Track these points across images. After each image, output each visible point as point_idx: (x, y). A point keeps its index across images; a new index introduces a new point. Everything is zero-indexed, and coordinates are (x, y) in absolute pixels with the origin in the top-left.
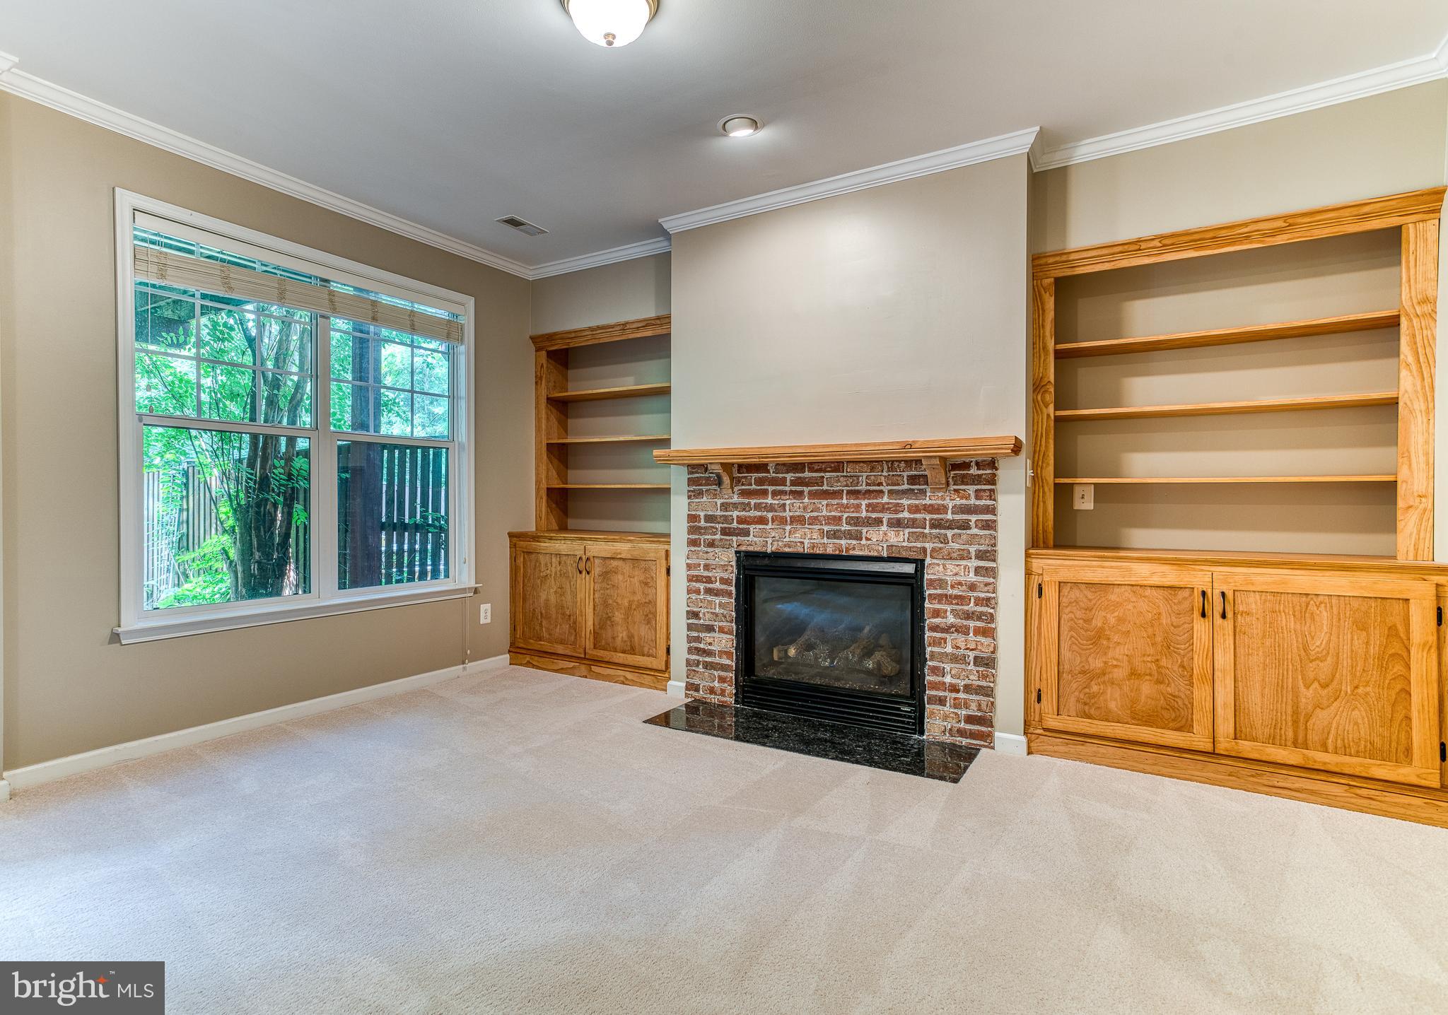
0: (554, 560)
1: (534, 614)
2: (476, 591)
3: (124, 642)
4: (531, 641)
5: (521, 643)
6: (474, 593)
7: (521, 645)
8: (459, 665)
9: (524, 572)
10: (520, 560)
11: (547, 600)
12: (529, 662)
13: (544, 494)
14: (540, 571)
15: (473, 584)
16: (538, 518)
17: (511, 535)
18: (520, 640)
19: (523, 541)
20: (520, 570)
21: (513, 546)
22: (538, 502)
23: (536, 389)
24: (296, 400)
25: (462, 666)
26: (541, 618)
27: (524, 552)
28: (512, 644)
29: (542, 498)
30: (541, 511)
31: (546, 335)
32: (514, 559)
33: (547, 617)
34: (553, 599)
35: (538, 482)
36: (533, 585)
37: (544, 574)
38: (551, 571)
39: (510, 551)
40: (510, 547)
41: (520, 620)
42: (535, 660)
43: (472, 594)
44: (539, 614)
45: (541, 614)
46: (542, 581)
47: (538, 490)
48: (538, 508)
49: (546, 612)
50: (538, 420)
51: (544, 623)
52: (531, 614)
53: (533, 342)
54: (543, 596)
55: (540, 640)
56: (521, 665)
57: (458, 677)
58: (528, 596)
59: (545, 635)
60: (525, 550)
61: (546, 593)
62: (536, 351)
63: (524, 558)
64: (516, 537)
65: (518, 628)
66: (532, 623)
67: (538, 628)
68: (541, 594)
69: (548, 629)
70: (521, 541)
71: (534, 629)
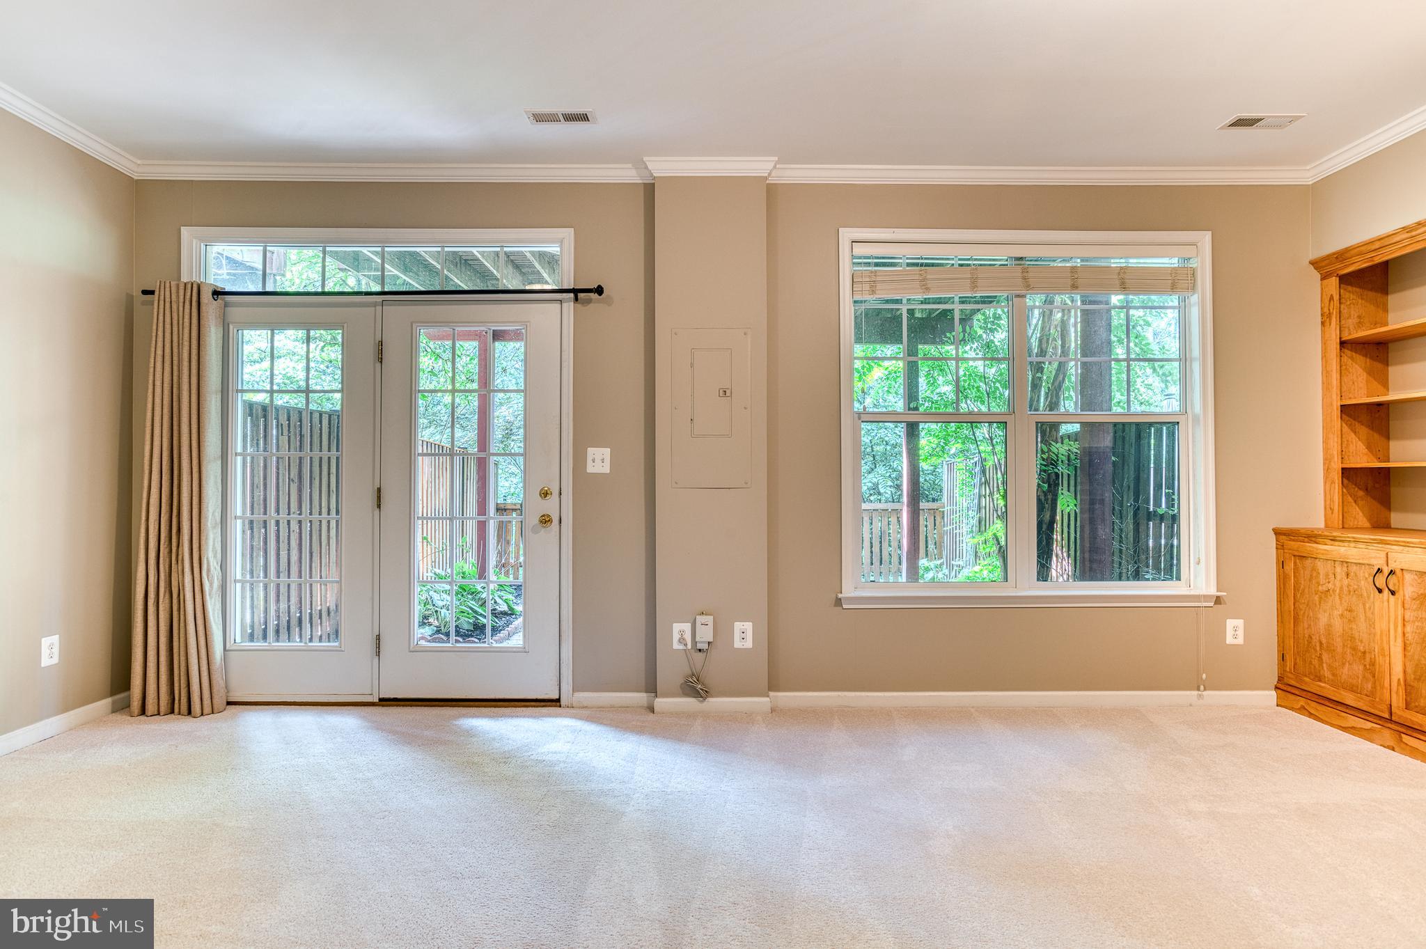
0: (1338, 569)
1: (1309, 642)
2: (1218, 600)
3: (845, 606)
4: (1307, 679)
5: (1292, 679)
6: (1215, 604)
7: (1293, 683)
8: (1194, 690)
9: (1297, 584)
10: (1290, 566)
11: (1329, 626)
12: (1303, 707)
13: (1337, 477)
14: (1318, 584)
15: (1213, 591)
16: (1328, 509)
17: (1278, 532)
18: (1290, 675)
19: (1294, 540)
20: (1290, 578)
21: (1280, 547)
22: (1328, 488)
23: (1323, 332)
24: (1058, 382)
25: (1196, 693)
26: (1321, 649)
27: (1294, 556)
28: (1280, 679)
29: (1333, 482)
30: (1332, 500)
31: (1334, 254)
32: (1281, 564)
33: (1330, 649)
34: (1338, 625)
35: (1327, 460)
36: (1308, 602)
37: (1325, 588)
38: (1335, 585)
39: (1277, 554)
40: (1277, 548)
41: (1290, 646)
42: (1313, 707)
43: (1212, 604)
44: (1318, 644)
45: (1321, 643)
46: (1321, 598)
47: (1327, 470)
48: (1328, 497)
49: (1328, 643)
50: (1326, 373)
51: (1325, 657)
52: (1306, 642)
53: (1316, 268)
54: (1323, 619)
55: (1320, 681)
56: (1292, 709)
57: (1191, 705)
58: (1301, 617)
59: (1327, 673)
60: (1296, 553)
61: (1327, 615)
62: (1322, 279)
63: (1295, 563)
64: (1284, 534)
65: (1287, 657)
66: (1308, 655)
67: (1315, 662)
68: (1320, 616)
69: (1330, 666)
70: (1291, 540)
71: (1311, 662)
